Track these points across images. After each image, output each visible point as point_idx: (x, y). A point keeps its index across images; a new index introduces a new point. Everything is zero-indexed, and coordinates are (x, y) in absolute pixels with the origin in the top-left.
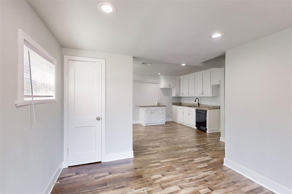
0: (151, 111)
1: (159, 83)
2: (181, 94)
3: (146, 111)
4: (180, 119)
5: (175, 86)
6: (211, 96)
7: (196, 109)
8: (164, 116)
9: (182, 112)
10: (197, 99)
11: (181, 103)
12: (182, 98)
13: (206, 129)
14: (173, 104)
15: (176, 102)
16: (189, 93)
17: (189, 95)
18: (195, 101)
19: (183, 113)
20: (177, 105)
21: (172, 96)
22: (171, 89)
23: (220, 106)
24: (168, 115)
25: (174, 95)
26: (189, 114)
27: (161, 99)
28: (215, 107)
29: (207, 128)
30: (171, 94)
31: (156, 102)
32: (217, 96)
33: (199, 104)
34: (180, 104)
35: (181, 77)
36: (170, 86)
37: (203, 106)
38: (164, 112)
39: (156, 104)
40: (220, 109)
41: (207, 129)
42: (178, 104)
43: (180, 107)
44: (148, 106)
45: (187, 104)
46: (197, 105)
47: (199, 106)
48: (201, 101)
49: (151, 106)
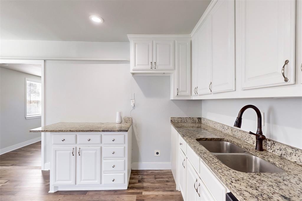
0: (70, 148)
2: (193, 92)
3: (54, 144)
5: (171, 66)
11: (200, 119)
12: (204, 105)
14: (174, 121)
15: (184, 116)
19: (185, 165)
21: (171, 98)
22: (168, 77)
24: (157, 153)
25: (172, 95)
27: (134, 107)
33: (261, 139)
34: (197, 123)
36: (153, 65)
39: (117, 120)
42: (190, 121)
44: (62, 131)
45: (213, 127)
46: (252, 141)
47: (261, 149)
48: (275, 123)
49: (71, 131)
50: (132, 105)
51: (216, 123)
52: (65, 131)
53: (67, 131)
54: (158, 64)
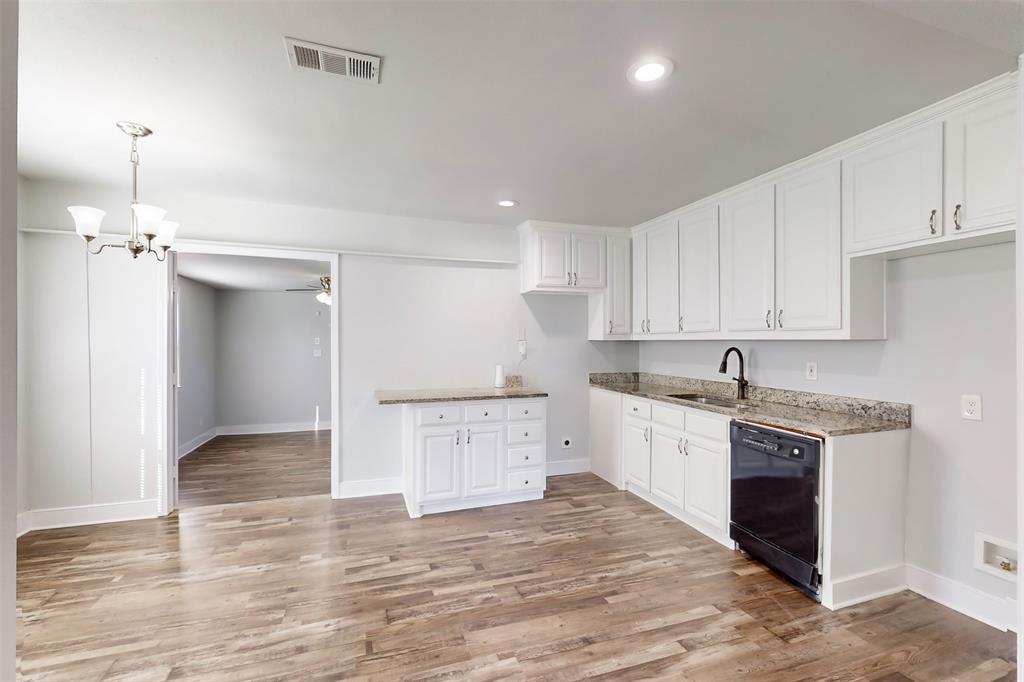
0: (452, 430)
1: (513, 266)
2: (637, 328)
3: (423, 425)
4: (629, 473)
5: (601, 281)
6: (845, 335)
7: (733, 423)
8: (538, 451)
9: (643, 432)
10: (733, 355)
11: (636, 375)
12: (642, 350)
13: (817, 579)
14: (595, 381)
15: (612, 369)
16: (681, 319)
17: (681, 328)
18: (724, 369)
19: (649, 436)
20: (614, 389)
21: (592, 337)
22: (584, 298)
23: (910, 408)
24: (567, 443)
25: (597, 331)
26: (683, 449)
27: (525, 356)
28: (865, 408)
29: (825, 565)
30: (584, 326)
31: (499, 369)
32: (885, 337)
33: (743, 384)
34: (632, 383)
35: (637, 233)
36: (573, 278)
37: (773, 398)
38: (537, 428)
39: (499, 381)
40: (908, 425)
41: (820, 577)
42: (621, 379)
43: (631, 401)
44: (439, 400)
45: (668, 384)
46: (731, 393)
47: (743, 398)
48: (756, 366)
49: (454, 399)
50: (522, 350)
51: (674, 378)
52: (445, 400)
53: (448, 400)
54: (579, 277)
